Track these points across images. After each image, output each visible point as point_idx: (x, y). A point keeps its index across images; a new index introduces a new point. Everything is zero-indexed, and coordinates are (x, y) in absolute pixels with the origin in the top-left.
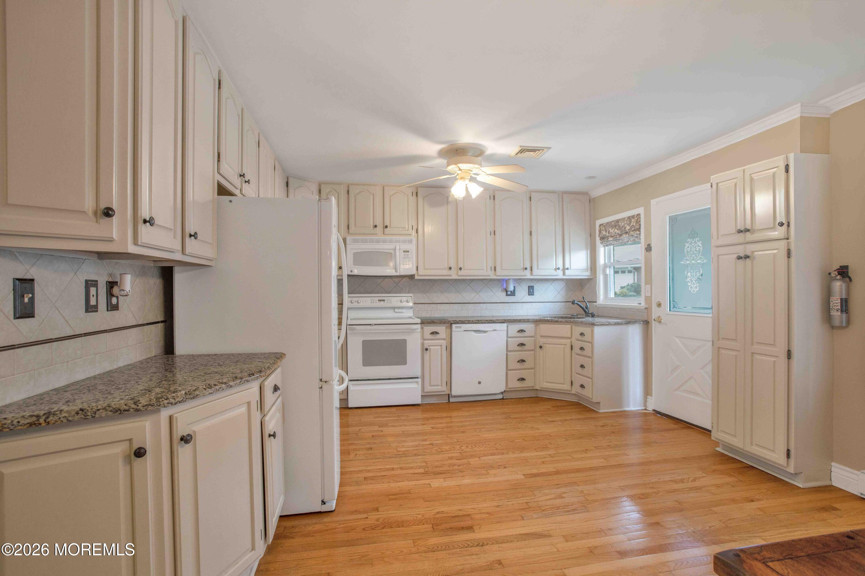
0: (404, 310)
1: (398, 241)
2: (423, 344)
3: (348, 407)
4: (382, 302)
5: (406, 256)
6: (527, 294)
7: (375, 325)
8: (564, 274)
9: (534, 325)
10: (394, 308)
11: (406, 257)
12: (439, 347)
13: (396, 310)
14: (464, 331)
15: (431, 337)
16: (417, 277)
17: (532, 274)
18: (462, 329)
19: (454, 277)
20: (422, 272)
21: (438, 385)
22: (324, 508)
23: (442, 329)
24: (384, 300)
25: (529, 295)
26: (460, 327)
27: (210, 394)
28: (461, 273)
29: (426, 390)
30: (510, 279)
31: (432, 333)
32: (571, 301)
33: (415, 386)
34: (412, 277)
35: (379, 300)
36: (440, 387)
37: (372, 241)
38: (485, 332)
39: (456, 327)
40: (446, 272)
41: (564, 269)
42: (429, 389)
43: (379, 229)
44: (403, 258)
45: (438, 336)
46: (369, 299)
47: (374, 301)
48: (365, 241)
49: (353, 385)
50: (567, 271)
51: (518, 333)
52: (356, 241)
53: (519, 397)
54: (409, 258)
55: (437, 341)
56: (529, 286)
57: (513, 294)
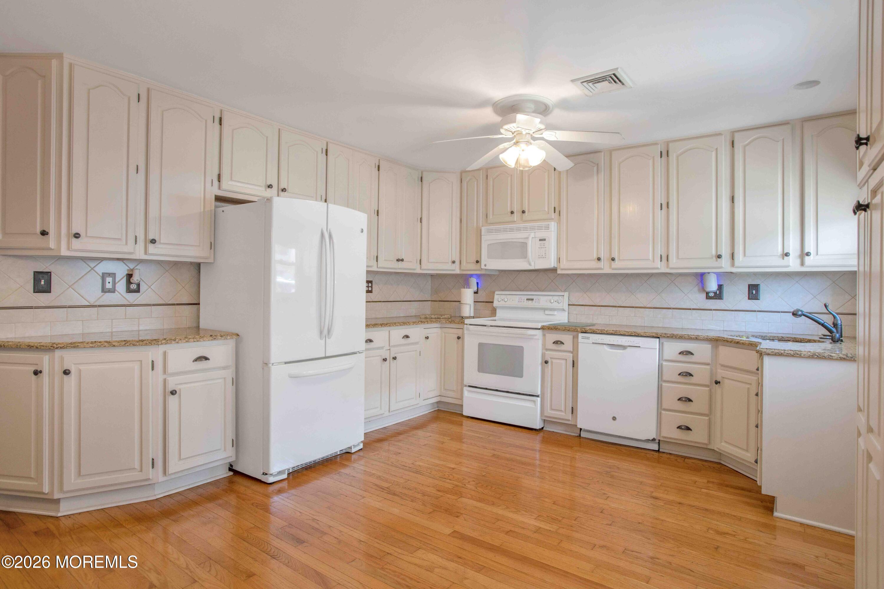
0: (556, 313)
1: (532, 229)
2: (543, 355)
3: (463, 414)
4: (530, 302)
5: (542, 245)
6: (747, 298)
7: (491, 326)
8: (802, 264)
9: (711, 345)
10: (545, 309)
11: (542, 247)
12: (563, 362)
13: (547, 312)
14: (593, 343)
15: (555, 347)
16: (559, 272)
17: (733, 265)
18: (590, 341)
19: (607, 270)
20: (564, 264)
21: (561, 411)
22: (263, 478)
23: (567, 338)
24: (532, 300)
25: (749, 299)
26: (588, 338)
27: (90, 347)
28: (615, 265)
29: (546, 414)
30: (709, 273)
31: (556, 342)
32: (792, 310)
33: (532, 406)
34: (554, 270)
35: (527, 299)
36: (563, 414)
37: (512, 230)
38: (624, 347)
39: (583, 338)
40: (595, 264)
41: (804, 254)
42: (549, 412)
43: (516, 217)
44: (539, 248)
45: (562, 347)
46: (517, 298)
47: (521, 299)
48: (498, 231)
49: (469, 391)
50: (807, 258)
51: (680, 355)
52: (489, 231)
53: (680, 454)
54: (545, 248)
55: (560, 353)
56: (749, 285)
57: (718, 295)
